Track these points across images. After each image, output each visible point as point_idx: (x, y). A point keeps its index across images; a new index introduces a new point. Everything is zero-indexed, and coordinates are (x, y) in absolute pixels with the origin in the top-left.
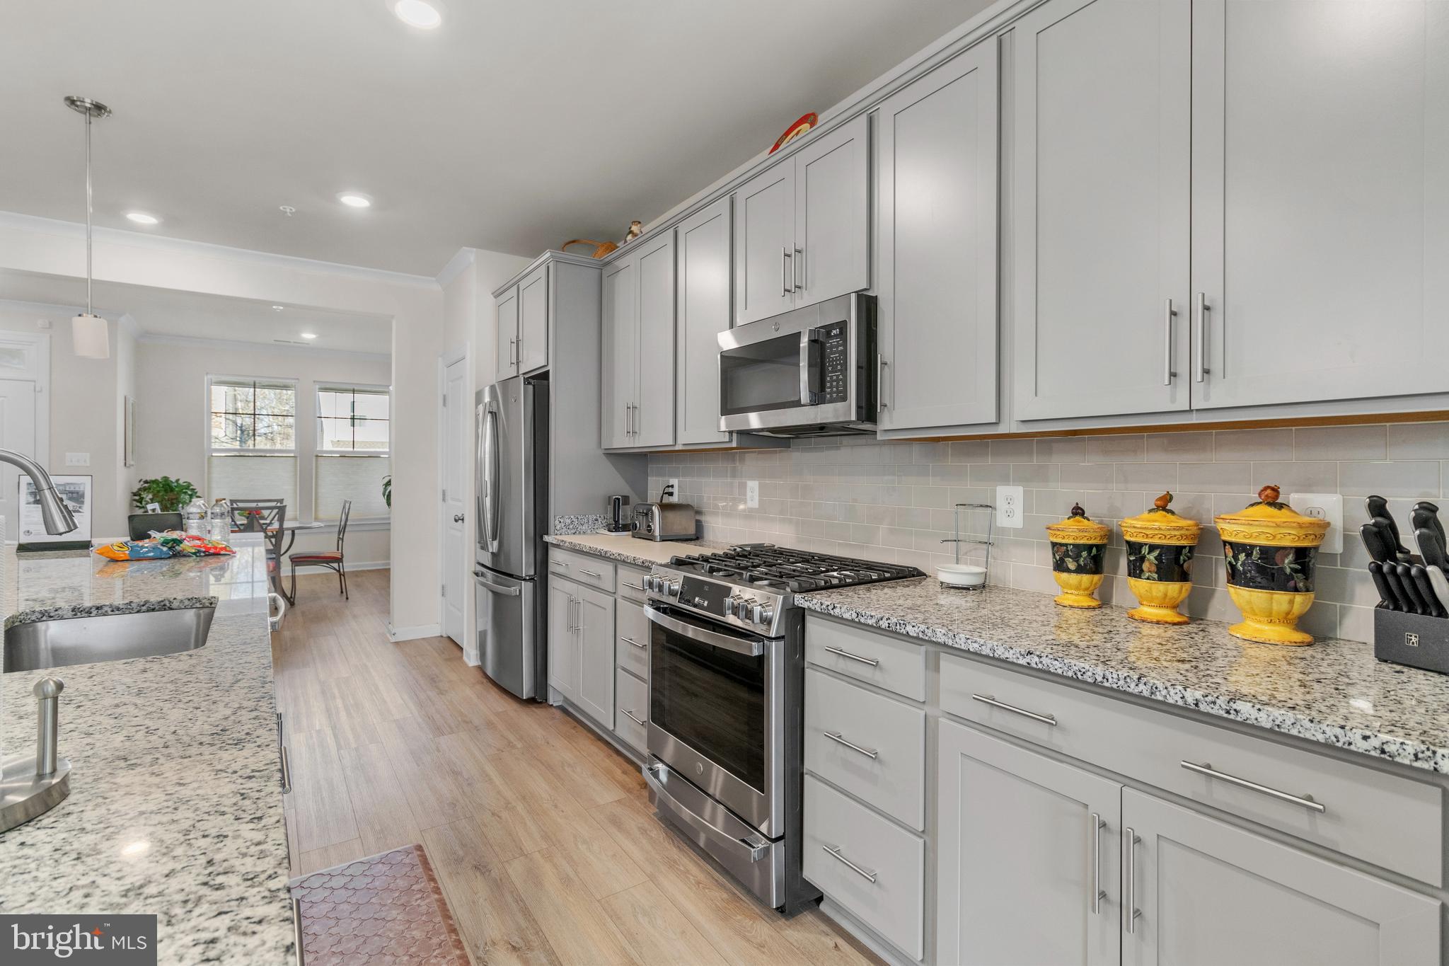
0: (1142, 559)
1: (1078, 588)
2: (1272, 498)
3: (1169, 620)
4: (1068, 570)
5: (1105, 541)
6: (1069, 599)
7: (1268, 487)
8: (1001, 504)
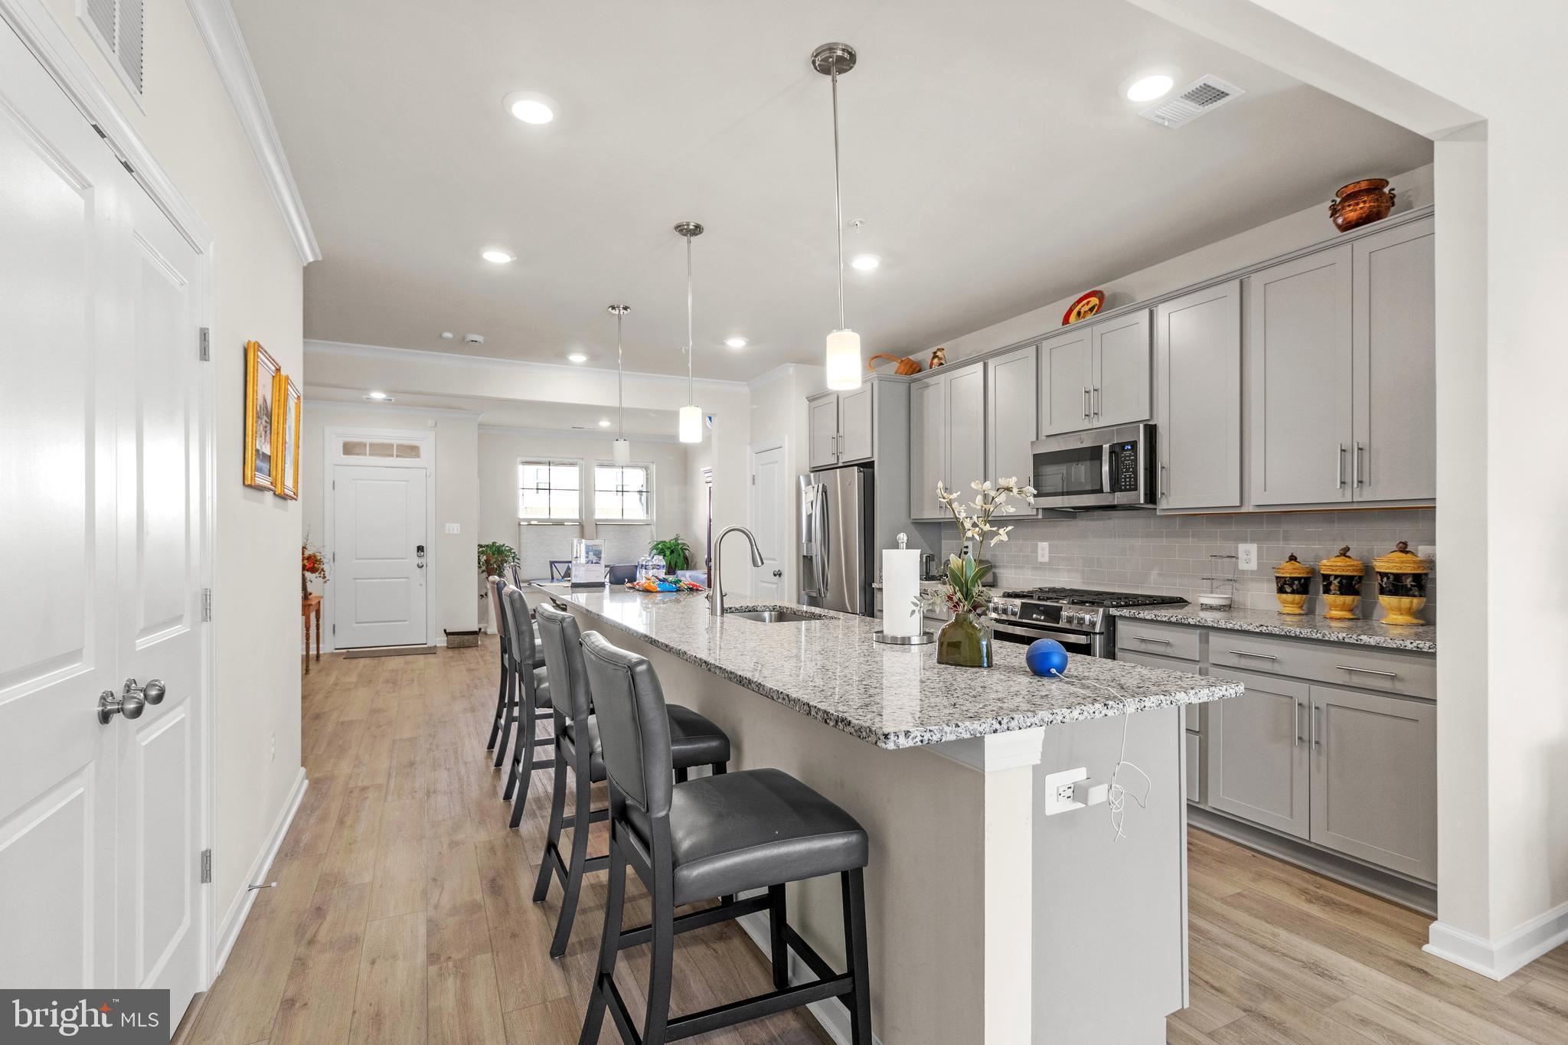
0: (1330, 583)
1: (1292, 603)
2: (1403, 548)
3: (1346, 617)
4: (1286, 593)
5: (1310, 575)
6: (1288, 610)
7: (1401, 543)
8: (1241, 555)
